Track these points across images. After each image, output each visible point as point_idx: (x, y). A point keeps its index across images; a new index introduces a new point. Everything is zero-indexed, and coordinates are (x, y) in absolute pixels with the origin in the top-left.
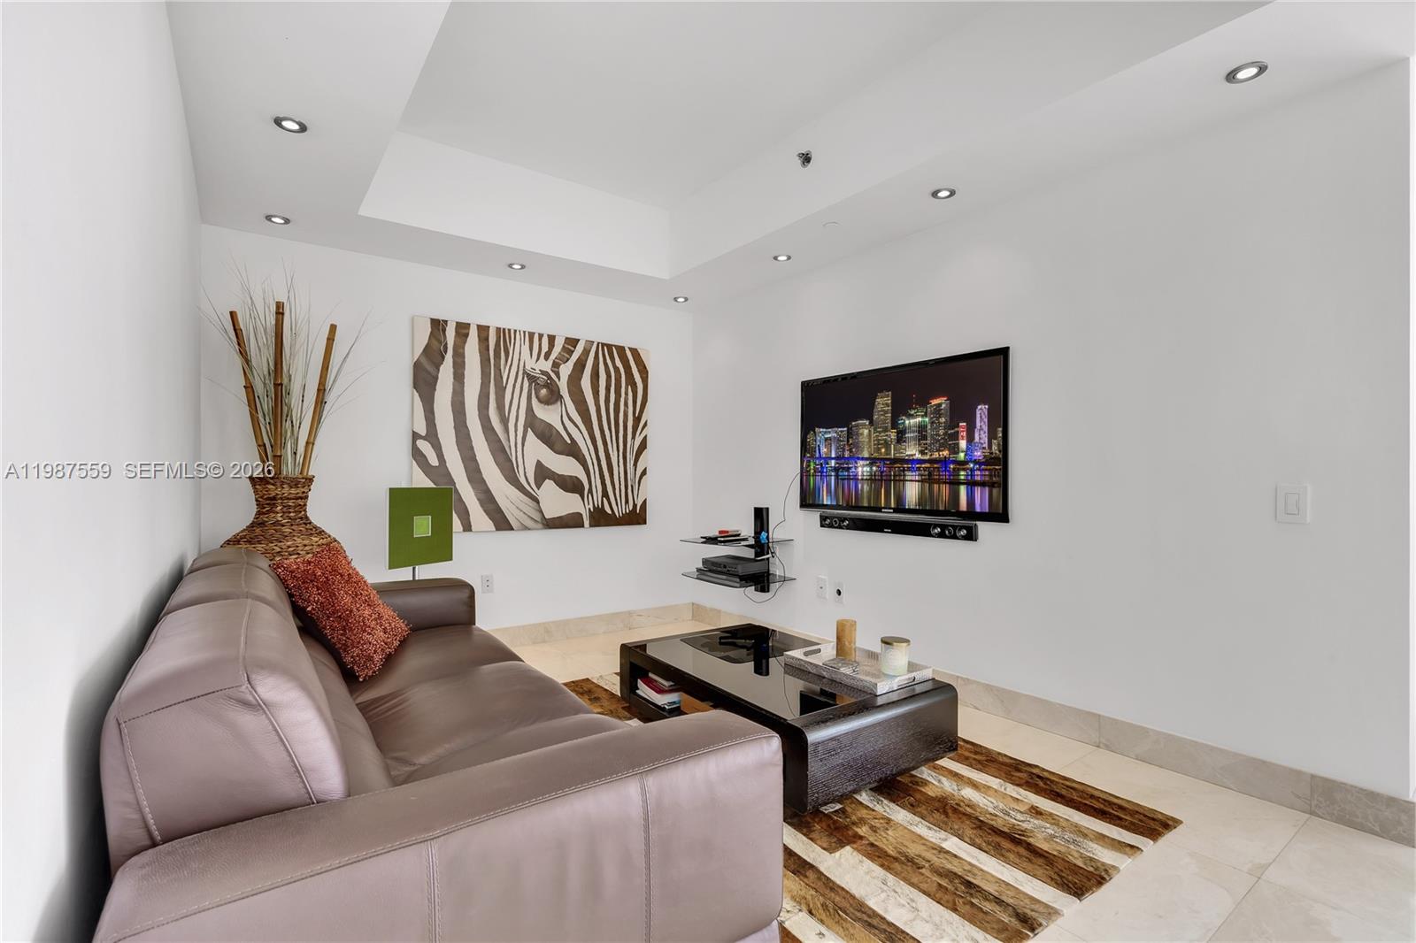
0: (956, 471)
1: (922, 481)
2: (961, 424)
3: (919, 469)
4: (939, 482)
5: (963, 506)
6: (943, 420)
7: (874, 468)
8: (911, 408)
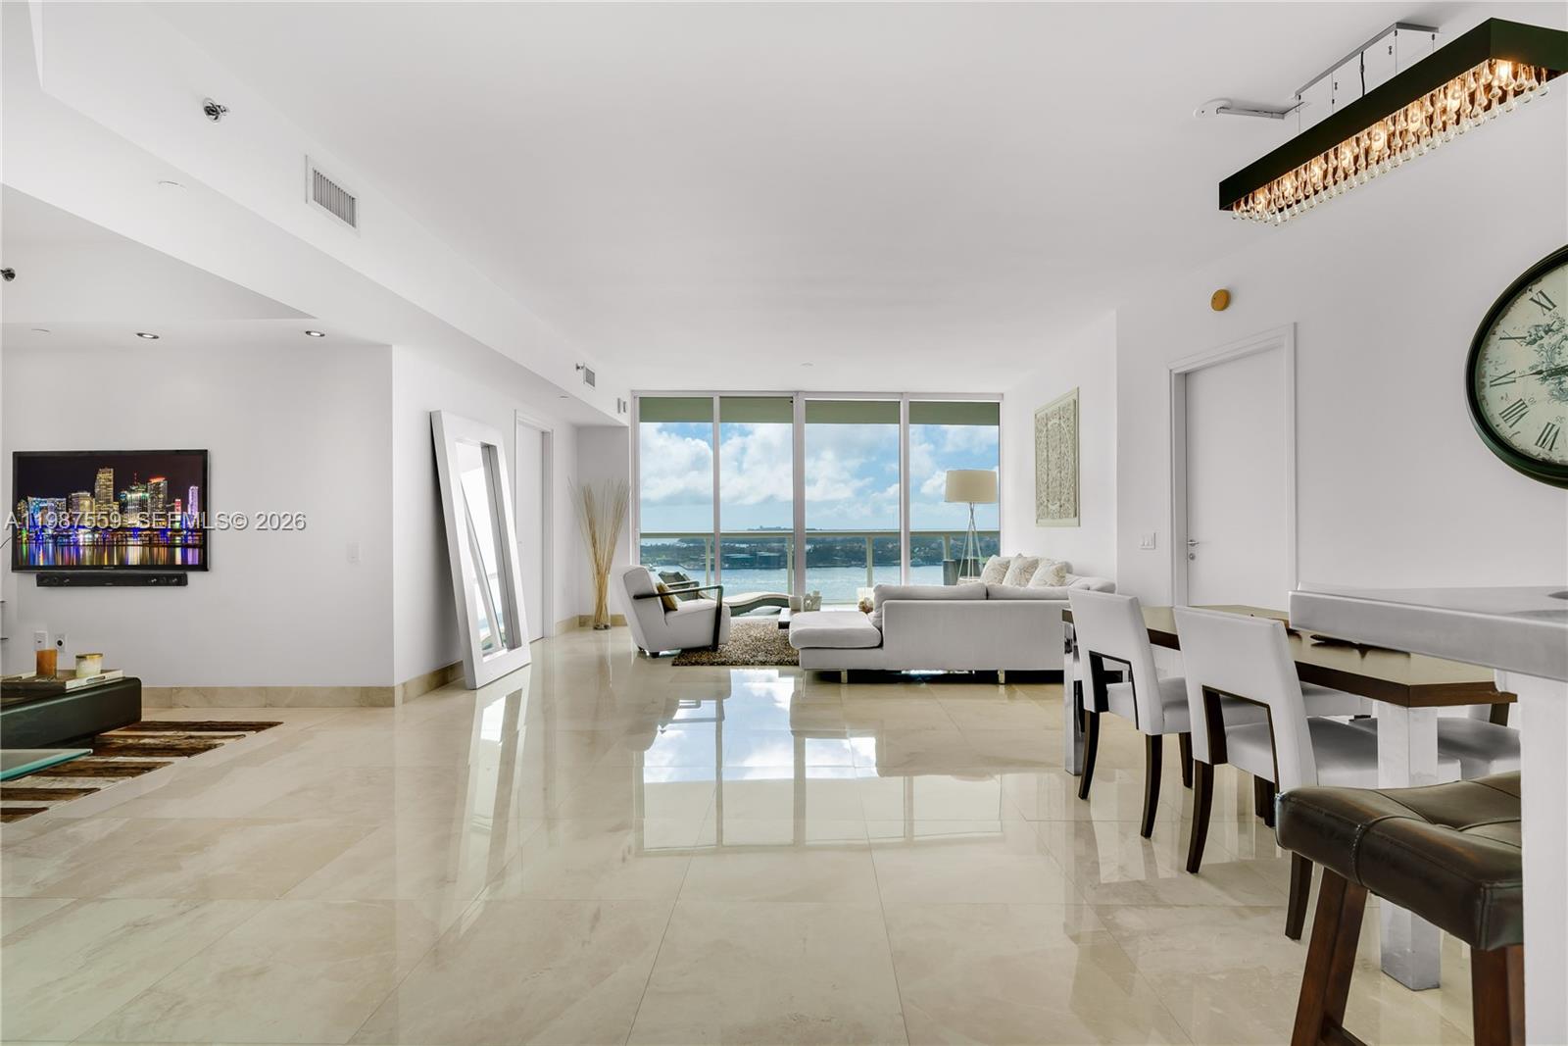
0: (173, 537)
1: (143, 545)
2: (177, 500)
3: (140, 536)
4: (158, 546)
5: (178, 561)
6: (161, 496)
7: (97, 536)
8: (132, 485)
